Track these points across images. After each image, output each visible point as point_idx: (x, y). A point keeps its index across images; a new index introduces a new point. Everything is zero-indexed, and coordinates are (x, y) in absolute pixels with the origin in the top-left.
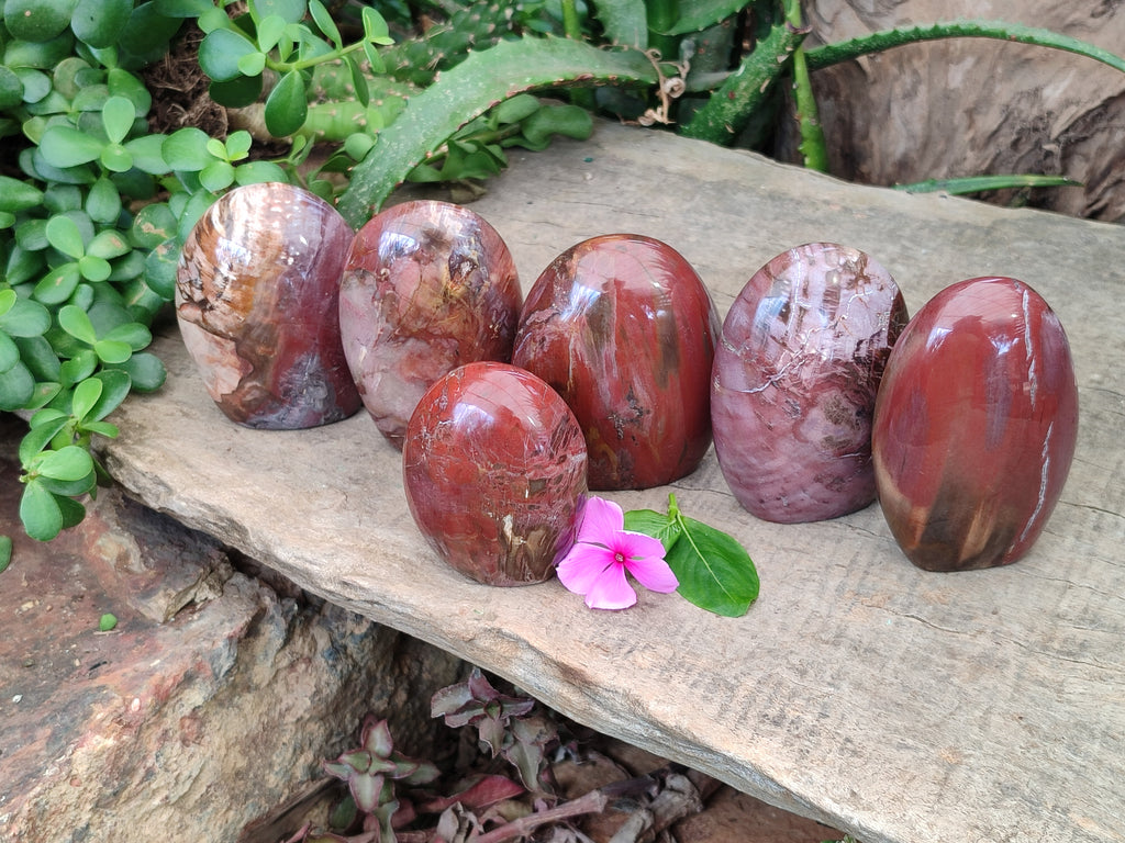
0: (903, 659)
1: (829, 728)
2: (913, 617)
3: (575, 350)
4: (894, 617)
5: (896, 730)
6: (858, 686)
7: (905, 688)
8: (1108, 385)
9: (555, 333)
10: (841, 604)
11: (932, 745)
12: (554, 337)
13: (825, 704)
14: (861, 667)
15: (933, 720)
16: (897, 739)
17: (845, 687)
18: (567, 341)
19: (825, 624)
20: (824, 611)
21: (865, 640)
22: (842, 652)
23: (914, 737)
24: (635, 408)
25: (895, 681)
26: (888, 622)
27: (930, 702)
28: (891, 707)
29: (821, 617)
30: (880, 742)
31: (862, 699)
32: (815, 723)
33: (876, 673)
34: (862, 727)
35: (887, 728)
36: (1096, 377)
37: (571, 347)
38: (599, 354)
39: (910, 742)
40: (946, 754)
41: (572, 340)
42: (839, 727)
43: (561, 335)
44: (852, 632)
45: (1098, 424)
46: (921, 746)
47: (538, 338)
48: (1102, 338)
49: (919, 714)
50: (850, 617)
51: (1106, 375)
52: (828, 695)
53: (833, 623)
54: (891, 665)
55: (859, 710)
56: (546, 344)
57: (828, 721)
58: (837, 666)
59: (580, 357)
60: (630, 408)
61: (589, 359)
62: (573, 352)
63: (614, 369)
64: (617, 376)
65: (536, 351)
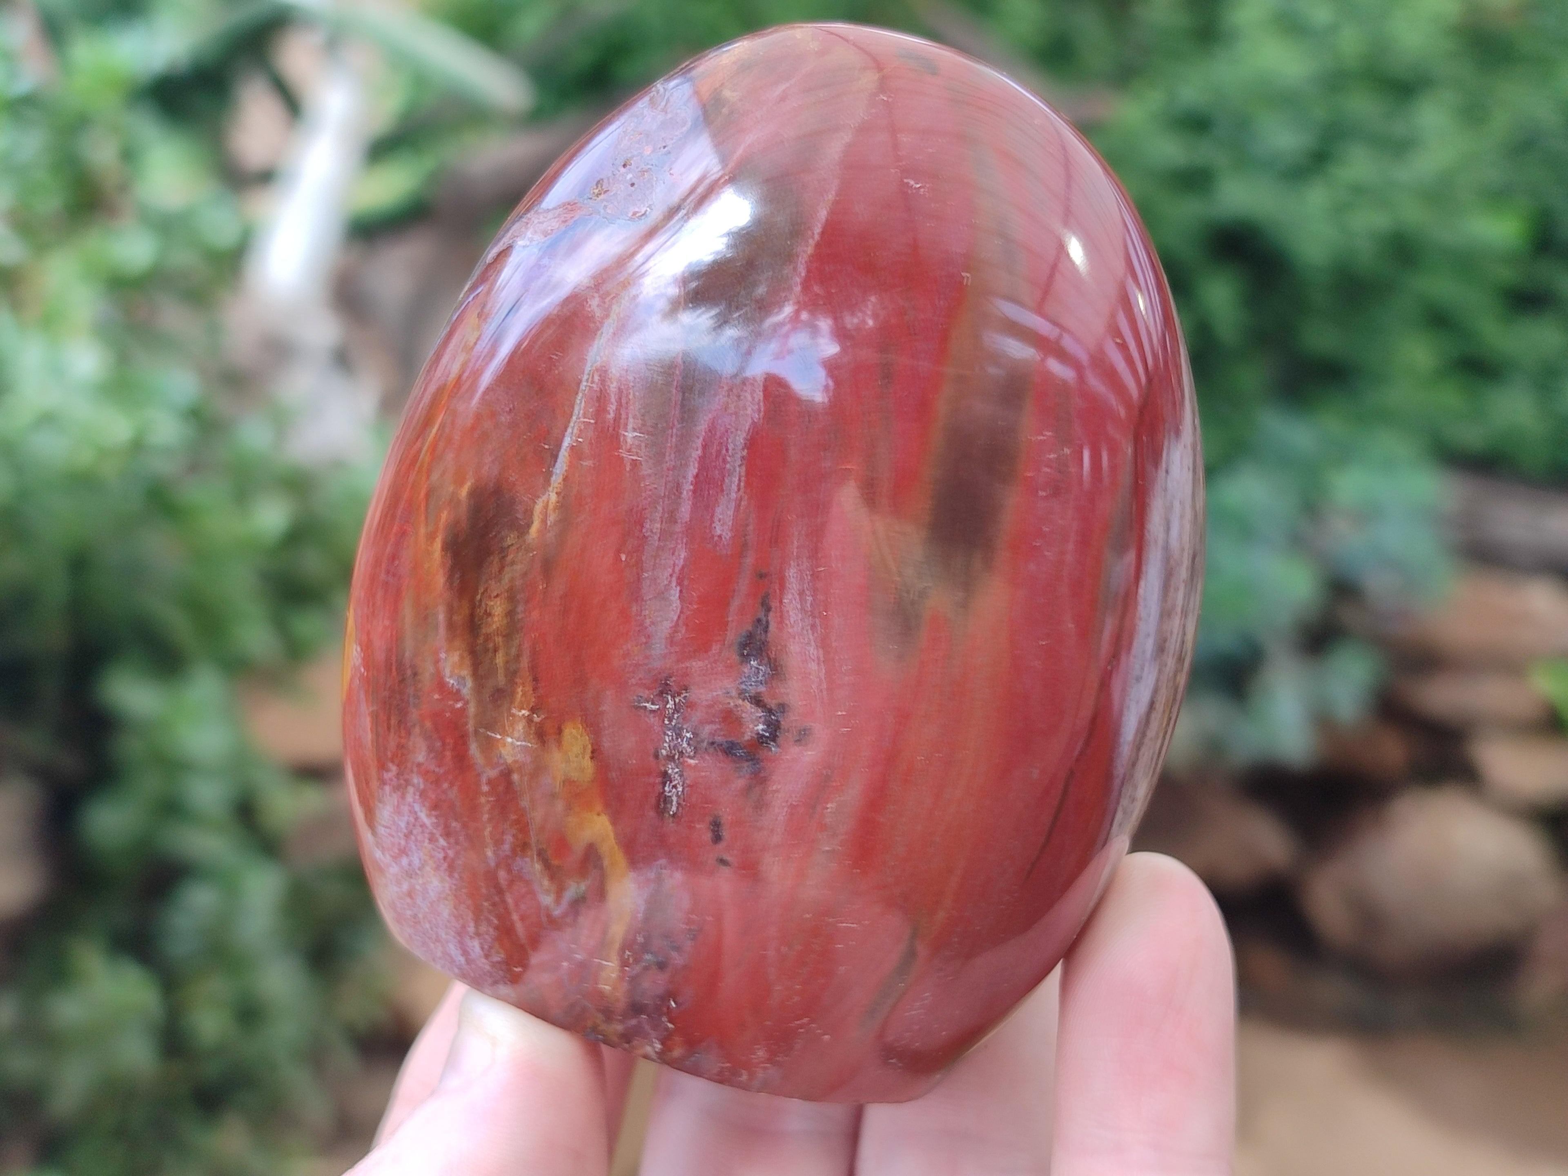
3: (603, 371)
24: (758, 701)
37: (593, 356)
59: (612, 408)
60: (741, 694)
61: (644, 425)
62: (596, 378)
63: (723, 500)
64: (727, 535)
65: (472, 348)
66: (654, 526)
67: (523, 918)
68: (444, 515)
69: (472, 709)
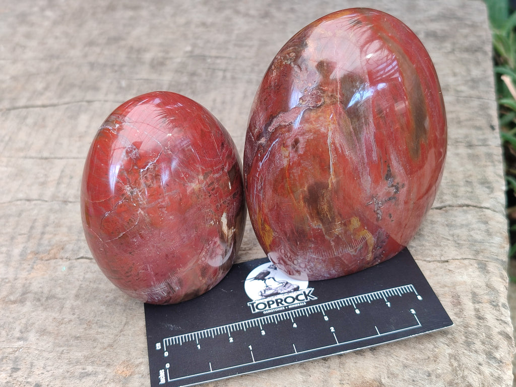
0: (77, 296)
1: (20, 379)
2: (82, 258)
3: (334, 143)
4: (68, 263)
5: (78, 362)
6: (43, 332)
7: (81, 320)
8: (197, 52)
9: (310, 131)
10: (25, 265)
11: (108, 365)
12: (310, 136)
13: (16, 358)
14: (44, 314)
15: (107, 342)
16: (78, 370)
17: (32, 336)
18: (325, 136)
19: (12, 287)
20: (11, 276)
21: (46, 290)
22: (28, 307)
23: (93, 362)
24: (393, 186)
25: (73, 317)
26: (63, 267)
27: (103, 326)
28: (71, 342)
29: (9, 282)
30: (65, 378)
31: (46, 343)
32: (9, 379)
33: (56, 315)
34: (49, 368)
35: (70, 363)
36: (189, 48)
37: (329, 141)
38: (359, 139)
39: (90, 369)
40: (121, 369)
41: (330, 134)
42: (29, 376)
43: (317, 132)
44: (35, 287)
45: (195, 78)
46: (99, 369)
47: (290, 142)
48: (188, 24)
49: (95, 340)
50: (33, 274)
51: (194, 46)
52: (18, 349)
53: (19, 284)
54: (68, 304)
55: (45, 354)
56: (301, 146)
57: (19, 373)
58: (24, 321)
59: (340, 150)
60: (389, 187)
61: (349, 148)
62: (332, 146)
63: (373, 153)
64: (376, 159)
65: (289, 156)
66: (360, 168)
67: (347, 260)
68: (301, 196)
69: (323, 230)
